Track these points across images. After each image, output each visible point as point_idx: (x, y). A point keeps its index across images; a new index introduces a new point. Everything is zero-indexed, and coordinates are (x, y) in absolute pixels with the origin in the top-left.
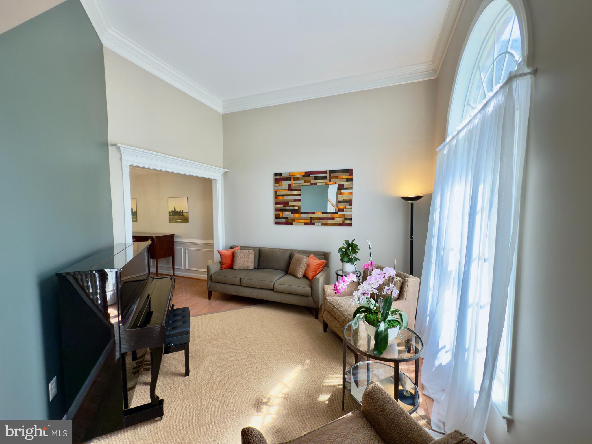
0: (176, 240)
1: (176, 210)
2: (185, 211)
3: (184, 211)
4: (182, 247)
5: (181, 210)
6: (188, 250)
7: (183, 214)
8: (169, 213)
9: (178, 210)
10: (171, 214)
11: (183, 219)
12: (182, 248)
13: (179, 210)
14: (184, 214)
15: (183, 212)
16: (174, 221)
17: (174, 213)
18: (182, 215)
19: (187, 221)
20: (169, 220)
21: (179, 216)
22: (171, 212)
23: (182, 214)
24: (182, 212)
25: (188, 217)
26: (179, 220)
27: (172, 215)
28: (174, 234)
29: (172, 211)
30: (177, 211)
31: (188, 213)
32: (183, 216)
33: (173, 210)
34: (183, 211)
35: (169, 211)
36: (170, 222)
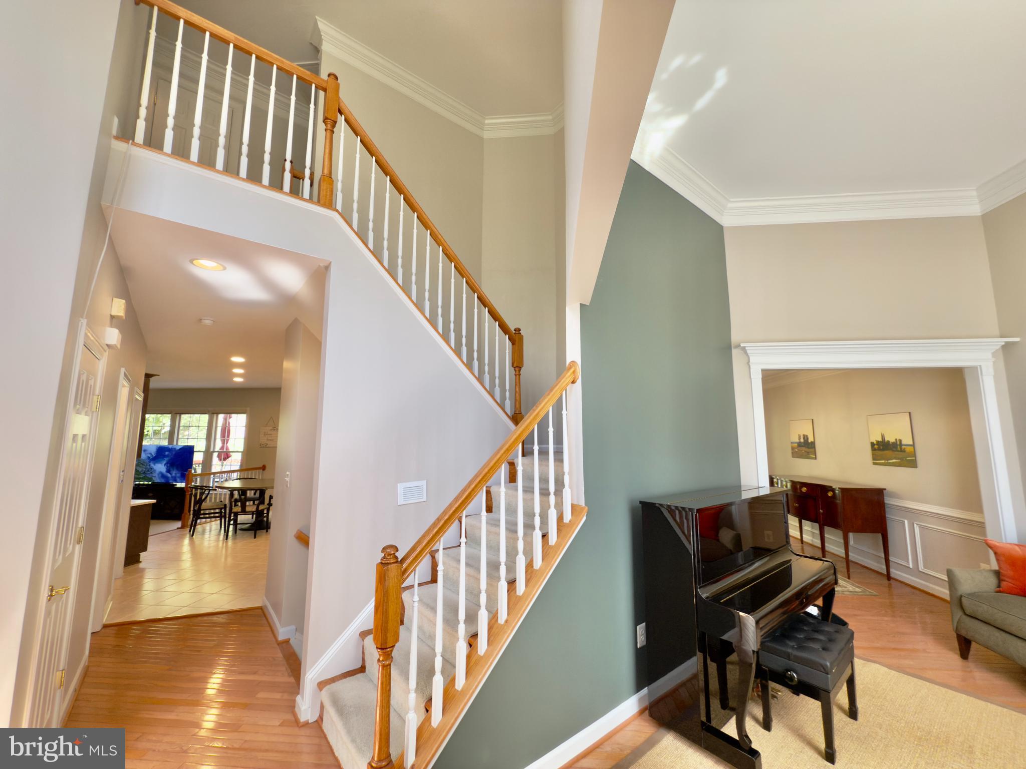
0: (888, 501)
1: (887, 439)
2: (907, 440)
3: (904, 442)
4: (906, 519)
5: (896, 440)
6: (921, 527)
7: (901, 448)
8: (873, 444)
9: (890, 438)
10: (876, 446)
11: (902, 459)
12: (906, 522)
13: (892, 440)
14: (903, 447)
15: (901, 445)
16: (883, 461)
17: (882, 446)
18: (899, 449)
19: (913, 464)
20: (874, 459)
21: (893, 451)
22: (875, 442)
23: (899, 447)
24: (898, 443)
25: (914, 454)
26: (894, 461)
27: (879, 449)
28: (885, 489)
29: (878, 442)
30: (888, 441)
31: (913, 445)
32: (903, 451)
33: (880, 439)
34: (900, 441)
35: (871, 441)
36: (875, 464)
